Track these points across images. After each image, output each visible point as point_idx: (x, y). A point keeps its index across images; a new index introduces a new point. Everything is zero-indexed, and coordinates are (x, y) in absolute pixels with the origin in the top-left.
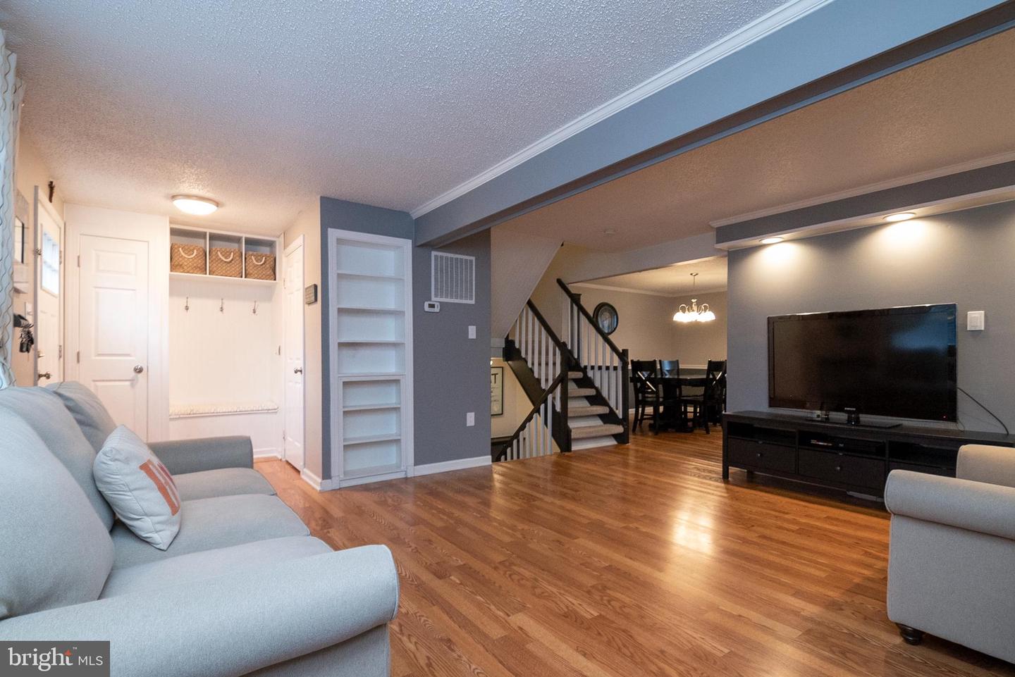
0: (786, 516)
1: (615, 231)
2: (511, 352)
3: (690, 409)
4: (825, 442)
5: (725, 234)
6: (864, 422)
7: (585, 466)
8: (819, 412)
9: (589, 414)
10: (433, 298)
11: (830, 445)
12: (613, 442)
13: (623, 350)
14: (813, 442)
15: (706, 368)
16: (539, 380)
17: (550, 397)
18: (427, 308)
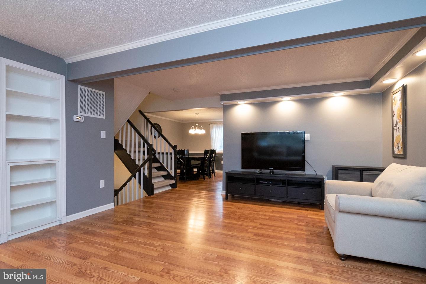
0: (260, 213)
1: (178, 90)
2: (118, 146)
3: (195, 170)
4: (266, 181)
5: (224, 97)
6: (276, 173)
7: (165, 202)
8: (258, 170)
9: (159, 175)
10: (79, 113)
11: (267, 182)
12: (170, 188)
13: (174, 145)
14: (261, 182)
15: (203, 153)
16: (134, 161)
17: (142, 169)
18: (75, 119)
